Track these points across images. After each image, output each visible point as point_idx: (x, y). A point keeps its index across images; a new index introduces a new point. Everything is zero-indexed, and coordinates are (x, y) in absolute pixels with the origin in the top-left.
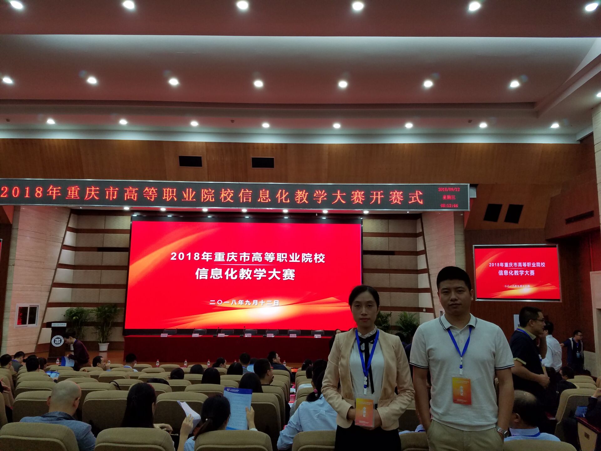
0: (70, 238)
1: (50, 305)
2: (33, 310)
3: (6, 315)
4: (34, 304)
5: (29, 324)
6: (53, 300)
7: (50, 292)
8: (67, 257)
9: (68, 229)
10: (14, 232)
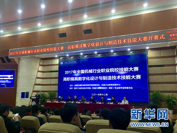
0: (41, 68)
1: (34, 91)
2: (28, 93)
3: (17, 95)
4: (28, 91)
5: (26, 98)
6: (35, 90)
7: (34, 87)
8: (40, 75)
9: (40, 65)
10: (19, 67)
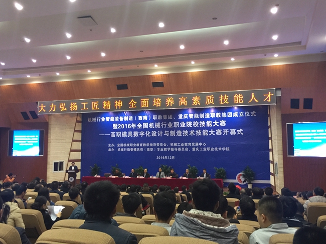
0: (78, 127)
2: (61, 164)
3: (48, 166)
4: (61, 161)
5: (59, 170)
6: (71, 158)
7: (70, 154)
9: (77, 121)
10: (49, 126)
